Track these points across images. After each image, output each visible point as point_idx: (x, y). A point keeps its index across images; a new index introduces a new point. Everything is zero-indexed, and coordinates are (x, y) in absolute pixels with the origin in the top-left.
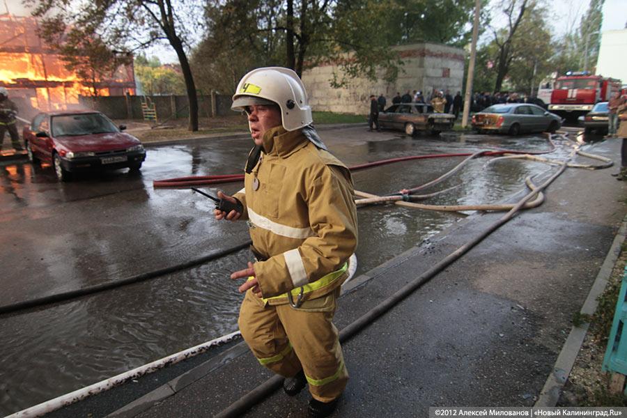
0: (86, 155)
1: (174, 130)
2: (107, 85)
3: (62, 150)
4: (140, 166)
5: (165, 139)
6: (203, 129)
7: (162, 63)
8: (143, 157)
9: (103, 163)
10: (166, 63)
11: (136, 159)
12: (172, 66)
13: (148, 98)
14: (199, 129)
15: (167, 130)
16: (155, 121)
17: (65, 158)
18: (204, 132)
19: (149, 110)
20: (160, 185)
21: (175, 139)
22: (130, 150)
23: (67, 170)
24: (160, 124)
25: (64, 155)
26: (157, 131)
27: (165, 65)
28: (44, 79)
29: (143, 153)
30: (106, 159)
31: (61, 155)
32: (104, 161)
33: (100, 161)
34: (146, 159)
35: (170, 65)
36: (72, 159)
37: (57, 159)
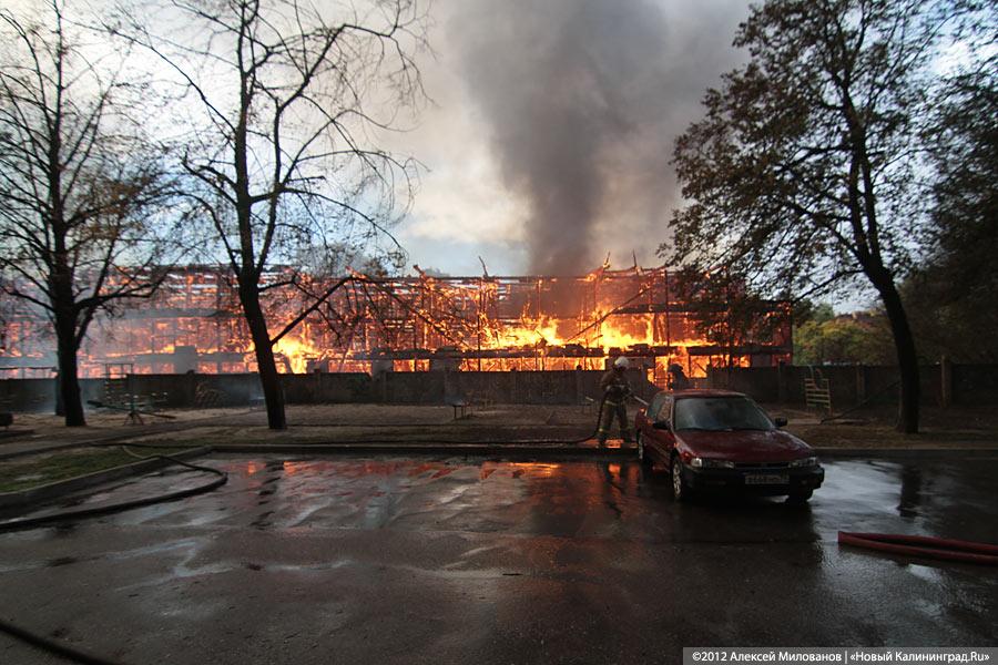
0: (721, 465)
1: (867, 428)
2: (749, 351)
3: (686, 452)
4: (810, 495)
5: (851, 446)
6: (926, 429)
7: (836, 314)
8: (818, 480)
9: (747, 482)
10: (843, 313)
11: (804, 482)
12: (854, 316)
13: (818, 370)
14: (919, 430)
15: (851, 427)
16: (827, 409)
17: (688, 467)
18: (933, 438)
19: (818, 390)
20: (850, 543)
21: (871, 446)
22: (795, 464)
23: (690, 485)
24: (837, 415)
25: (689, 459)
26: (834, 428)
27: (841, 316)
28: (665, 343)
29: (818, 472)
30: (753, 477)
31: (683, 460)
32: (749, 479)
33: (743, 478)
34: (823, 484)
35: (851, 316)
36: (698, 468)
37: (676, 466)
